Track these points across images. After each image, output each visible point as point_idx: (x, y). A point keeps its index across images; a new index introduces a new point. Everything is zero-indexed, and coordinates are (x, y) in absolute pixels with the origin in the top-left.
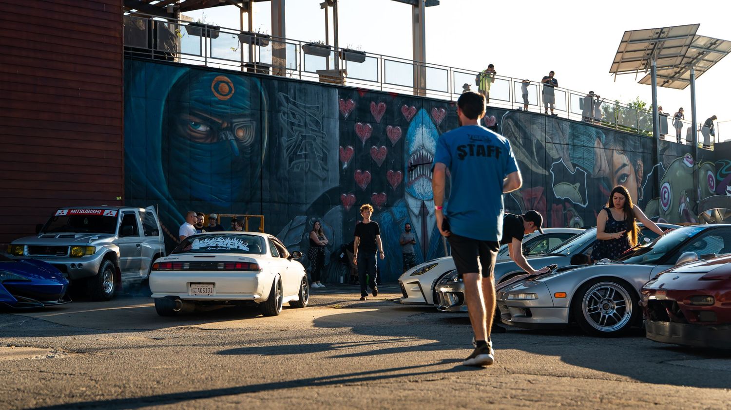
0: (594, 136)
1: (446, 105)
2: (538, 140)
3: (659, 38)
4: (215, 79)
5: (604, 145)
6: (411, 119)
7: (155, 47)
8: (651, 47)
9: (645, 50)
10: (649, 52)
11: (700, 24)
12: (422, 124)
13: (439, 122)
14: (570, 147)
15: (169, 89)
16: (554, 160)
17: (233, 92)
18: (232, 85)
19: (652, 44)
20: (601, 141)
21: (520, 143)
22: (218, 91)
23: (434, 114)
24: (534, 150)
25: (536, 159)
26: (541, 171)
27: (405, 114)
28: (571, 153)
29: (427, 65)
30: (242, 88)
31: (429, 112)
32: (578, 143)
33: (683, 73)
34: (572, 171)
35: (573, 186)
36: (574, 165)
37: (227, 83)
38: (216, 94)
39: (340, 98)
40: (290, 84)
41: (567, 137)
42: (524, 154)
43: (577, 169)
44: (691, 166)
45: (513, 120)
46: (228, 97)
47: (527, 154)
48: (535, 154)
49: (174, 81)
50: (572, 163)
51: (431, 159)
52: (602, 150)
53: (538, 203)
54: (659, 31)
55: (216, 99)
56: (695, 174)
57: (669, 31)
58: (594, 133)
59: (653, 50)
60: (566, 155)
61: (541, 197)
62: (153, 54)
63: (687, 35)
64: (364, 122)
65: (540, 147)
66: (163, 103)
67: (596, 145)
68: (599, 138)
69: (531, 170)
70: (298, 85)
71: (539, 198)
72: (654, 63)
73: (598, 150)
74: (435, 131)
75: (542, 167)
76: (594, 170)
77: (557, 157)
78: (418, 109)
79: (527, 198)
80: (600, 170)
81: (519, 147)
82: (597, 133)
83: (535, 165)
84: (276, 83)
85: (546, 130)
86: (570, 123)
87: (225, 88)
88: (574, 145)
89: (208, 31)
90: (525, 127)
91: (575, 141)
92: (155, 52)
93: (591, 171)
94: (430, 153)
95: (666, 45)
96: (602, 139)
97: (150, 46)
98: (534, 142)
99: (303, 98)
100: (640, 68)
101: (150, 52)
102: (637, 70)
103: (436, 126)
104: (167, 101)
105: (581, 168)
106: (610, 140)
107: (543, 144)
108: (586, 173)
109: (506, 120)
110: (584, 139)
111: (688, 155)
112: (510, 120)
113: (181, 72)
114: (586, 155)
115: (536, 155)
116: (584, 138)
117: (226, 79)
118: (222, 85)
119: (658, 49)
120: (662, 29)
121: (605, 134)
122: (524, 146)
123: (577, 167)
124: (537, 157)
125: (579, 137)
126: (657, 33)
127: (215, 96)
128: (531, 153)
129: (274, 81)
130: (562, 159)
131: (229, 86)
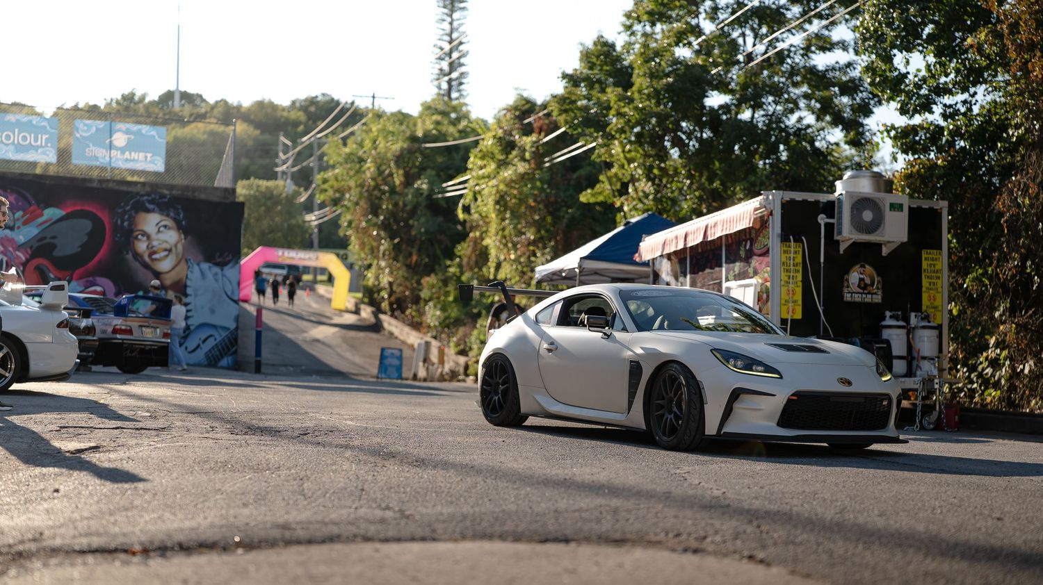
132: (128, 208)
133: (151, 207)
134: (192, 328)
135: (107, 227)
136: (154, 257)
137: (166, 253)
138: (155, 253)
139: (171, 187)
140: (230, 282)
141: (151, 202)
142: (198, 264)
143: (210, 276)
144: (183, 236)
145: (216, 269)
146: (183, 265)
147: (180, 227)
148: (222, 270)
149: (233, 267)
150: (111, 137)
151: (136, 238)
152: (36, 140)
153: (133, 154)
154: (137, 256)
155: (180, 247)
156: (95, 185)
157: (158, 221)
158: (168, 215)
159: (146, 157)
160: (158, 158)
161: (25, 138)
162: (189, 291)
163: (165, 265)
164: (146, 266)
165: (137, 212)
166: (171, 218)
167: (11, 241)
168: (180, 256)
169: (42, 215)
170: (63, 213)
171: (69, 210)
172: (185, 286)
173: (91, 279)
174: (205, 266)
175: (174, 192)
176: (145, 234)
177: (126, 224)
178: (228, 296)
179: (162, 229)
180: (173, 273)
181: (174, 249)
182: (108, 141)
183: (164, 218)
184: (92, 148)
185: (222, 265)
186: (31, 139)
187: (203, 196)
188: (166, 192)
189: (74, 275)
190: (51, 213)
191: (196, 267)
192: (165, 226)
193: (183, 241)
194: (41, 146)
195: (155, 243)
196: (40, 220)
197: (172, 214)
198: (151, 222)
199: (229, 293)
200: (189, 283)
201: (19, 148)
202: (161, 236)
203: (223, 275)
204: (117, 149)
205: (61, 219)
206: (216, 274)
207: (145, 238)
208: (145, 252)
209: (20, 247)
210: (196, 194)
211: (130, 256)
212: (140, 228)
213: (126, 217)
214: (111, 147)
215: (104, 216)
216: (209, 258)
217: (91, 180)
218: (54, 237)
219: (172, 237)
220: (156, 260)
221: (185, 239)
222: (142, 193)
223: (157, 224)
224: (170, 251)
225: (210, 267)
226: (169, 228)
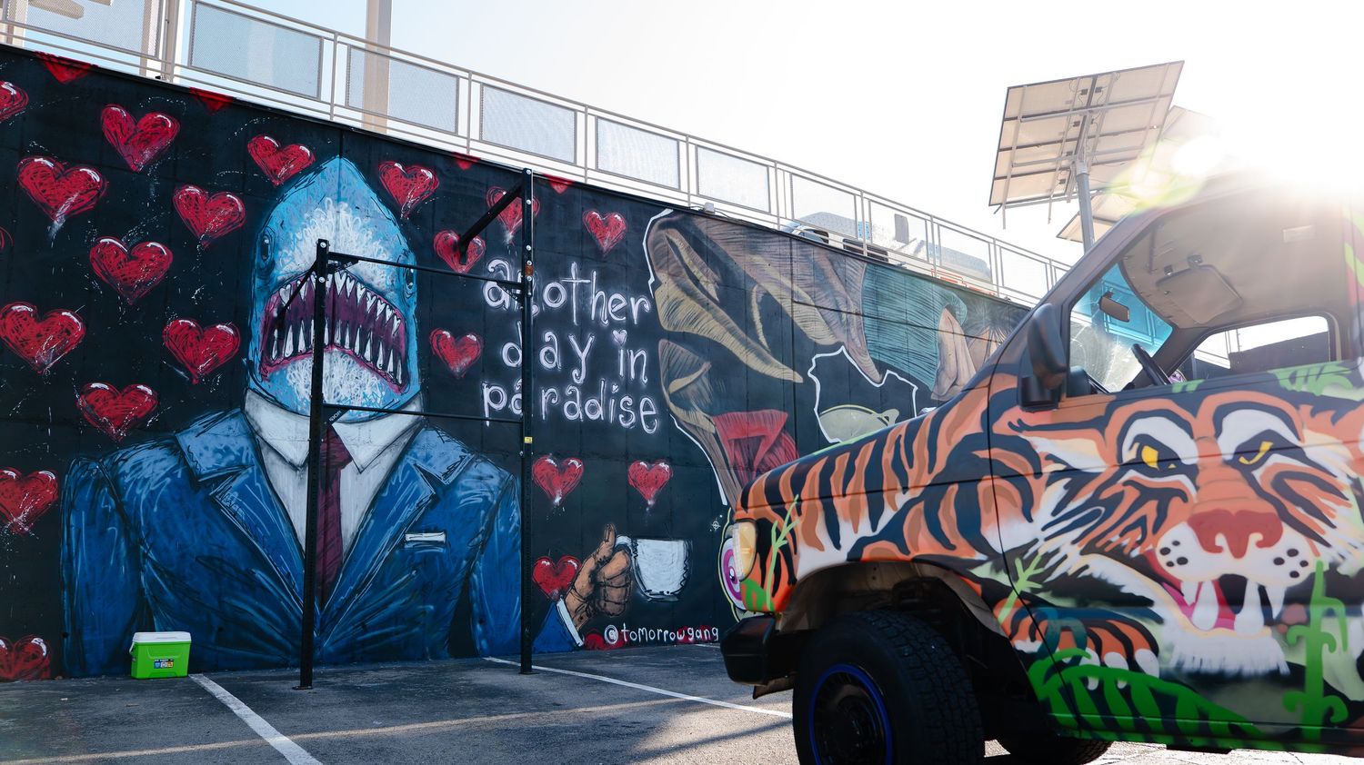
0: (937, 305)
2: (767, 294)
3: (1089, 105)
5: (965, 326)
6: (291, 180)
8: (1074, 132)
9: (1061, 141)
10: (1071, 146)
11: (1184, 62)
12: (339, 200)
13: (410, 202)
14: (867, 321)
16: (818, 348)
19: (1076, 124)
20: (955, 317)
21: (709, 296)
23: (387, 178)
24: (757, 316)
25: (762, 339)
26: (779, 371)
27: (264, 162)
28: (873, 335)
31: (367, 170)
32: (890, 314)
34: (874, 378)
35: (880, 415)
36: (881, 367)
41: (859, 296)
42: (723, 323)
43: (889, 375)
45: (684, 232)
47: (733, 324)
48: (759, 326)
50: (874, 360)
51: (370, 304)
52: (961, 340)
53: (770, 451)
54: (1087, 85)
57: (1110, 87)
58: (937, 297)
59: (1078, 140)
60: (857, 340)
61: (780, 436)
63: (1154, 97)
64: (69, 158)
65: (773, 311)
67: (942, 324)
68: (951, 309)
69: (747, 367)
71: (773, 438)
73: (948, 338)
75: (783, 362)
76: (938, 382)
77: (828, 341)
78: (322, 156)
79: (733, 436)
80: (954, 384)
81: (705, 306)
82: (945, 298)
83: (759, 355)
85: (795, 272)
86: (866, 265)
88: (878, 319)
90: (727, 256)
91: (880, 308)
93: (930, 384)
94: (369, 287)
95: (1106, 128)
96: (957, 313)
98: (758, 297)
100: (1055, 193)
102: (1049, 197)
105: (901, 373)
106: (981, 318)
107: (786, 305)
108: (916, 388)
109: (663, 232)
110: (909, 307)
112: (676, 232)
114: (913, 345)
115: (764, 329)
116: (907, 305)
119: (1089, 137)
120: (1095, 78)
121: (966, 302)
122: (723, 304)
123: (888, 372)
125: (896, 303)
126: (1084, 92)
128: (747, 325)
130: (843, 348)
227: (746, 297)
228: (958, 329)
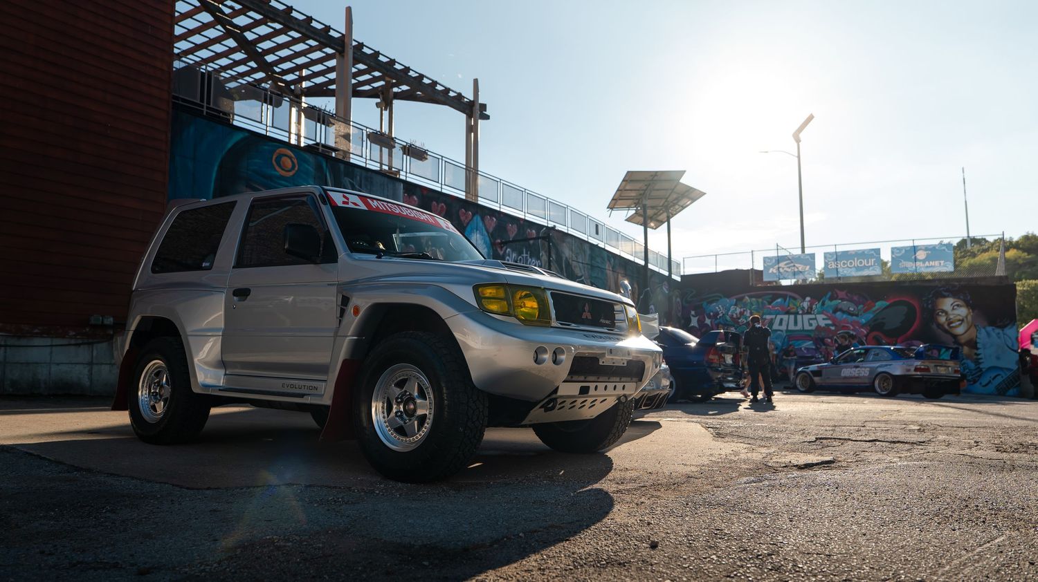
0: (606, 259)
1: (497, 214)
2: (566, 258)
3: (652, 180)
4: (277, 151)
5: (613, 268)
6: (468, 224)
7: (208, 103)
8: (645, 188)
9: (638, 190)
10: (642, 192)
12: (477, 229)
13: (491, 230)
15: (224, 153)
17: (296, 169)
18: (295, 161)
19: (646, 185)
22: (279, 165)
23: (486, 221)
24: (564, 266)
27: (462, 218)
28: (590, 272)
29: (479, 173)
30: (307, 166)
31: (483, 219)
33: (660, 215)
37: (290, 158)
38: (277, 168)
39: (404, 193)
40: (356, 170)
41: (587, 258)
44: (667, 292)
46: (291, 174)
49: (229, 145)
52: (611, 272)
54: (653, 174)
55: (278, 174)
56: (669, 299)
57: (660, 175)
58: (606, 256)
59: (646, 190)
62: (205, 110)
63: (673, 181)
65: (568, 265)
66: (216, 168)
67: (607, 267)
68: (609, 261)
70: (364, 173)
72: (645, 202)
73: (608, 272)
74: (487, 239)
77: (580, 275)
78: (473, 215)
82: (608, 258)
84: (342, 166)
85: (573, 250)
87: (288, 163)
88: (592, 266)
89: (271, 98)
90: (557, 244)
91: (592, 261)
92: (207, 108)
95: (656, 187)
97: (202, 100)
98: (564, 259)
99: (369, 188)
101: (202, 107)
102: (629, 207)
103: (488, 232)
104: (221, 167)
106: (616, 264)
107: (570, 261)
110: (599, 261)
111: (665, 283)
113: (238, 137)
114: (600, 275)
115: (565, 270)
117: (289, 153)
118: (284, 159)
119: (649, 190)
120: (657, 172)
121: (612, 258)
122: (556, 261)
124: (566, 273)
125: (596, 259)
126: (652, 176)
127: (276, 170)
128: (561, 269)
129: (340, 164)
130: (583, 277)
131: (292, 161)
132: (931, 296)
133: (946, 294)
134: (984, 370)
135: (918, 309)
136: (952, 325)
137: (960, 322)
138: (952, 323)
139: (959, 280)
140: (1010, 338)
141: (947, 290)
142: (984, 328)
143: (994, 335)
144: (971, 311)
145: (998, 330)
146: (973, 330)
147: (968, 305)
148: (1003, 330)
149: (1010, 328)
150: (915, 254)
151: (938, 314)
152: (868, 263)
153: (931, 262)
154: (940, 326)
155: (969, 318)
156: (907, 284)
157: (952, 302)
158: (959, 298)
159: (940, 263)
160: (948, 263)
161: (861, 263)
162: (979, 346)
163: (960, 330)
164: (947, 332)
165: (937, 298)
166: (961, 299)
167: (857, 322)
168: (970, 324)
169: (874, 306)
170: (888, 303)
171: (892, 301)
172: (976, 343)
173: (909, 342)
174: (989, 329)
175: (962, 283)
176: (943, 311)
177: (930, 306)
178: (1009, 348)
179: (955, 307)
180: (966, 335)
181: (965, 319)
182: (913, 257)
183: (956, 300)
184: (903, 262)
185: (1003, 327)
186: (865, 262)
187: (983, 283)
188: (956, 283)
189: (899, 341)
190: (880, 304)
191: (983, 331)
192: (958, 305)
193: (972, 314)
194: (871, 266)
195: (951, 317)
196: (874, 309)
197: (962, 297)
198: (947, 304)
199: (1010, 345)
200: (978, 341)
201: (858, 269)
202: (956, 312)
203: (1004, 334)
204: (920, 261)
205: (887, 307)
206: (999, 333)
207: (944, 314)
208: (945, 323)
209: (863, 326)
210: (978, 283)
211: (934, 326)
212: (940, 308)
213: (930, 302)
214: (916, 260)
215: (915, 303)
216: (993, 322)
217: (904, 282)
218: (883, 319)
219: (963, 311)
220: (953, 327)
221: (973, 312)
222: (939, 285)
223: (952, 305)
224: (962, 320)
225: (993, 329)
226: (961, 306)
227: (562, 260)
228: (611, 269)
